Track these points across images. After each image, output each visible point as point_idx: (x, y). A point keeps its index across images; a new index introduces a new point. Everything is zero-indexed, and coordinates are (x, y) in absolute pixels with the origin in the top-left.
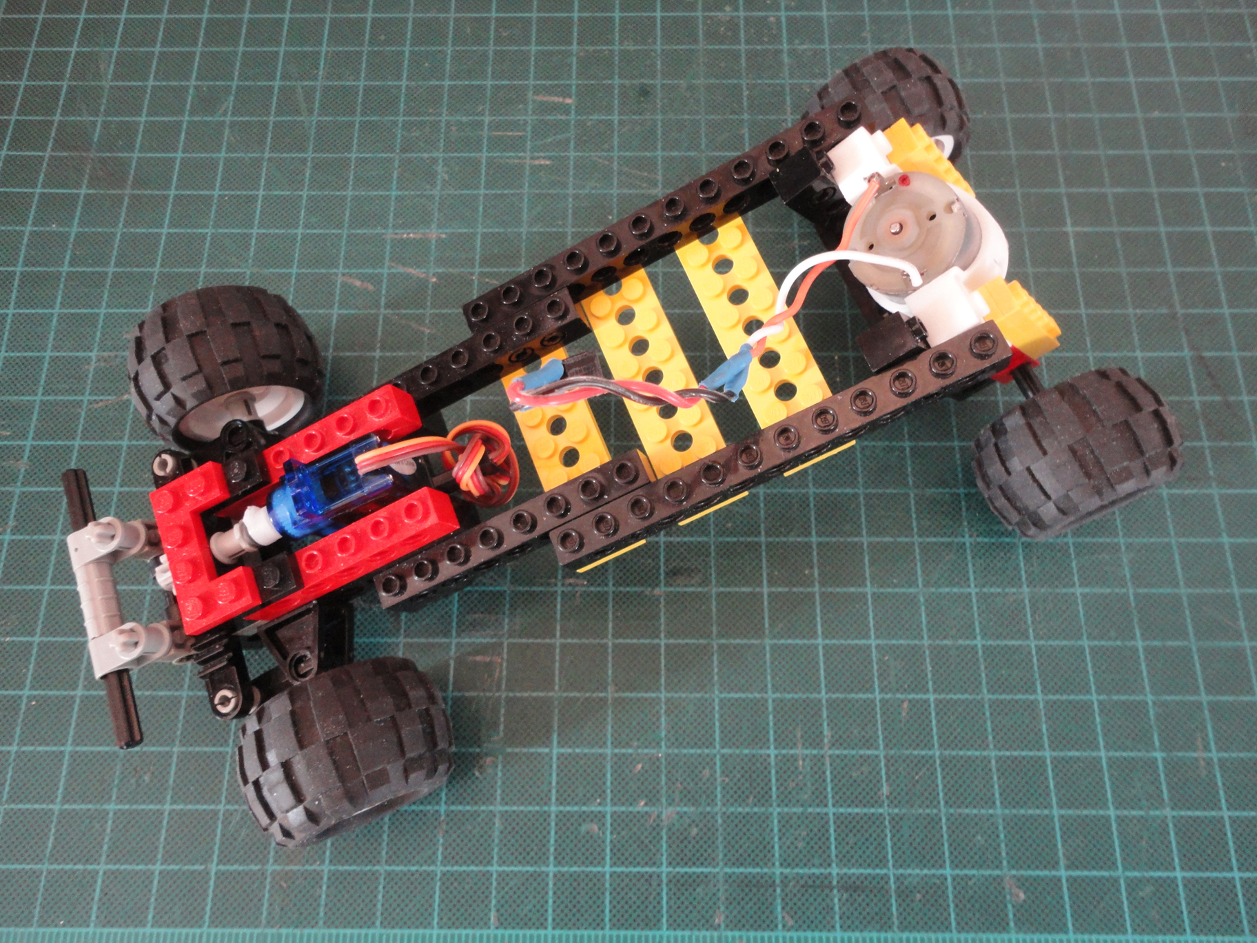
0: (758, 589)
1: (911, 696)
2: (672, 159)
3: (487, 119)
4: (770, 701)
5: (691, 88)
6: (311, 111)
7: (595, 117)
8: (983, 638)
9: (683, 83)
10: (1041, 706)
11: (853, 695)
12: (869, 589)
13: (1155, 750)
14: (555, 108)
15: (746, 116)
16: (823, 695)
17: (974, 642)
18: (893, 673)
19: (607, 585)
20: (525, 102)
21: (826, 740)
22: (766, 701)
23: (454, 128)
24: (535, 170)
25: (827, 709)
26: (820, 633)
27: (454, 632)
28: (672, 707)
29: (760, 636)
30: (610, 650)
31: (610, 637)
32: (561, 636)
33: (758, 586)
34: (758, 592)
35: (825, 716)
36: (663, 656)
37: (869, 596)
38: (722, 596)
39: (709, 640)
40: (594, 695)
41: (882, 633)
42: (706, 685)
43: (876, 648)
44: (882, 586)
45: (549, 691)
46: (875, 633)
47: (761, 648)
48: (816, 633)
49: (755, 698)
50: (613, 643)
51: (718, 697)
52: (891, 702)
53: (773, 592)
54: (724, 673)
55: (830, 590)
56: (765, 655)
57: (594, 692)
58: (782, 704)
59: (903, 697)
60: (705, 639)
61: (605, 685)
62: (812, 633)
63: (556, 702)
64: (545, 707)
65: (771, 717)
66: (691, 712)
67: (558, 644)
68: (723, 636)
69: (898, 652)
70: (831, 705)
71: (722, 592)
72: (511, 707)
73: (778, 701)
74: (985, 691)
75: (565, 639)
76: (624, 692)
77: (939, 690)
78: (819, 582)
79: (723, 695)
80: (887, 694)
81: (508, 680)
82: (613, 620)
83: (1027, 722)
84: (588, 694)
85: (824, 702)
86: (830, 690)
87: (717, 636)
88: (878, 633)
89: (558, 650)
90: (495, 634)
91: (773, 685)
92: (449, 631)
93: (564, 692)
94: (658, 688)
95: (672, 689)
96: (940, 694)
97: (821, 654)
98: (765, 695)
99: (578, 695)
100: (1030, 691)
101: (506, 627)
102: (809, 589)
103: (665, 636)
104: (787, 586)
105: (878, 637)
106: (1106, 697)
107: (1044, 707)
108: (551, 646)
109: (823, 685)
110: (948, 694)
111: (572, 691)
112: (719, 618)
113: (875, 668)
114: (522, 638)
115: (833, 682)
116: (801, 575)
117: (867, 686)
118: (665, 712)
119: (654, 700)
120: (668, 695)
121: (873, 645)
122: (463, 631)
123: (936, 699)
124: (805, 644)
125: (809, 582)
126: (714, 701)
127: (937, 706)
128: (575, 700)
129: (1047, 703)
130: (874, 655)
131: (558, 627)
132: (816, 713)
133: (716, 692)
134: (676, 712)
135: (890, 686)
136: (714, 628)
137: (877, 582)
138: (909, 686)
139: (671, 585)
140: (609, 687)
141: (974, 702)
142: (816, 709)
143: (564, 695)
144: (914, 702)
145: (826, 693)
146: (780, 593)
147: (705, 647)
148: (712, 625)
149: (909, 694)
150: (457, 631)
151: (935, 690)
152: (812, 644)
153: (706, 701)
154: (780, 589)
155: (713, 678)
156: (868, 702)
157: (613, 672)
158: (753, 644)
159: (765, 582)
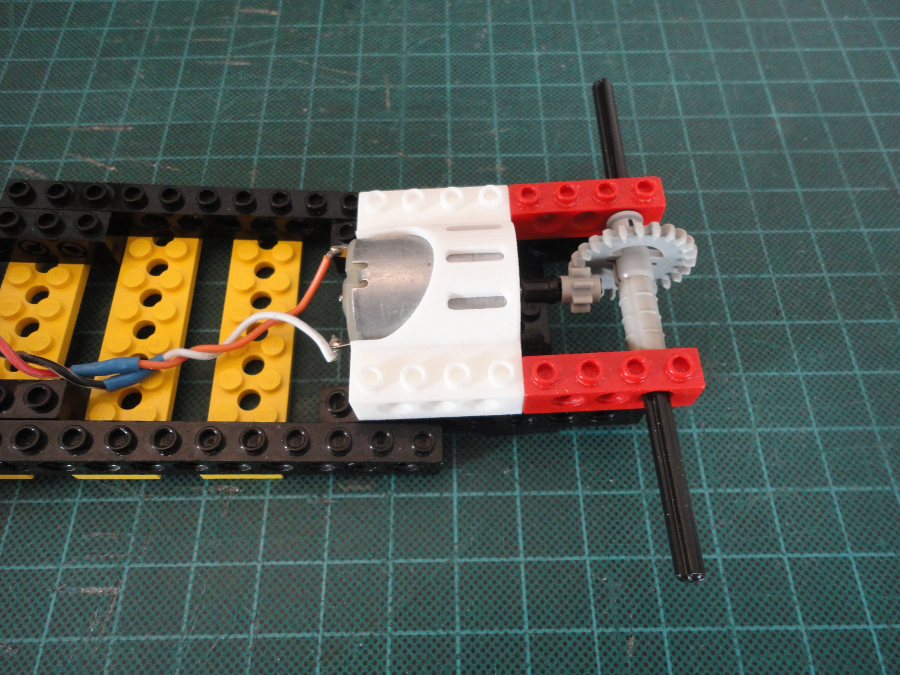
0: (446, 495)
1: (636, 630)
2: (372, 60)
3: (192, 28)
4: (458, 639)
6: (18, 24)
7: (298, 26)
8: (723, 551)
10: (805, 639)
11: (564, 630)
12: (580, 492)
14: (260, 18)
15: (447, 24)
16: (526, 631)
17: (713, 556)
18: (613, 601)
19: (263, 493)
20: (231, 14)
22: (453, 640)
23: (157, 37)
24: (233, 70)
25: (531, 650)
26: (521, 548)
27: (64, 556)
28: (331, 653)
29: (447, 554)
30: (258, 575)
31: (260, 558)
32: (199, 558)
33: (446, 490)
34: (447, 498)
35: (528, 660)
36: (324, 583)
37: (581, 500)
38: (402, 503)
39: (383, 560)
40: (232, 637)
41: (598, 547)
42: (376, 620)
43: (591, 566)
44: (596, 488)
45: (174, 633)
46: (589, 547)
47: (448, 568)
48: (516, 548)
49: (439, 636)
50: (263, 566)
51: (391, 635)
52: (613, 638)
53: (464, 498)
54: (401, 603)
55: (534, 493)
56: (453, 578)
57: (231, 633)
58: (473, 645)
59: (627, 631)
60: (379, 558)
61: (247, 622)
62: (511, 548)
63: (180, 649)
64: (165, 656)
65: (458, 662)
66: (355, 657)
67: (192, 569)
68: (401, 554)
69: (619, 571)
70: (536, 644)
71: (403, 499)
72: (121, 656)
73: (468, 640)
74: (732, 620)
75: (203, 562)
76: (270, 632)
77: (674, 620)
78: (521, 484)
79: (397, 634)
80: (607, 627)
81: (122, 619)
82: (266, 537)
83: (789, 663)
84: (223, 637)
85: (527, 639)
86: (534, 623)
87: (393, 555)
88: (593, 547)
89: (192, 577)
90: (116, 558)
91: (462, 618)
92: (58, 555)
93: (193, 634)
94: (314, 626)
95: (333, 626)
96: (675, 626)
97: (523, 575)
98: (451, 632)
99: (210, 637)
100: (789, 619)
101: (131, 548)
102: (508, 493)
103: (329, 555)
104: (482, 490)
105: (593, 552)
106: (886, 626)
107: (810, 641)
108: (183, 572)
109: (525, 618)
110: (684, 626)
111: (202, 633)
112: (397, 531)
113: (591, 593)
114: (148, 562)
115: (539, 612)
116: (498, 476)
117: (582, 617)
118: (322, 658)
119: (308, 642)
120: (328, 635)
121: (588, 563)
122: (76, 554)
123: (670, 632)
124: (503, 562)
125: (508, 484)
126: (385, 641)
127: (672, 643)
128: (205, 644)
129: (812, 635)
130: (589, 575)
131: (196, 547)
132: (517, 655)
133: (389, 629)
134: (336, 657)
135: (610, 617)
136: (391, 545)
137: (590, 483)
138: (634, 616)
139: (341, 491)
140: (252, 626)
141: (720, 636)
142: (517, 650)
143: (192, 638)
144: (642, 638)
145: (530, 628)
146: (473, 498)
147: (378, 569)
148: (388, 541)
149: (636, 626)
150: (67, 555)
151: (668, 621)
152: (512, 563)
153: (375, 641)
154: (473, 494)
155: (386, 609)
156: (584, 639)
157: (258, 605)
158: (438, 563)
159: (455, 485)
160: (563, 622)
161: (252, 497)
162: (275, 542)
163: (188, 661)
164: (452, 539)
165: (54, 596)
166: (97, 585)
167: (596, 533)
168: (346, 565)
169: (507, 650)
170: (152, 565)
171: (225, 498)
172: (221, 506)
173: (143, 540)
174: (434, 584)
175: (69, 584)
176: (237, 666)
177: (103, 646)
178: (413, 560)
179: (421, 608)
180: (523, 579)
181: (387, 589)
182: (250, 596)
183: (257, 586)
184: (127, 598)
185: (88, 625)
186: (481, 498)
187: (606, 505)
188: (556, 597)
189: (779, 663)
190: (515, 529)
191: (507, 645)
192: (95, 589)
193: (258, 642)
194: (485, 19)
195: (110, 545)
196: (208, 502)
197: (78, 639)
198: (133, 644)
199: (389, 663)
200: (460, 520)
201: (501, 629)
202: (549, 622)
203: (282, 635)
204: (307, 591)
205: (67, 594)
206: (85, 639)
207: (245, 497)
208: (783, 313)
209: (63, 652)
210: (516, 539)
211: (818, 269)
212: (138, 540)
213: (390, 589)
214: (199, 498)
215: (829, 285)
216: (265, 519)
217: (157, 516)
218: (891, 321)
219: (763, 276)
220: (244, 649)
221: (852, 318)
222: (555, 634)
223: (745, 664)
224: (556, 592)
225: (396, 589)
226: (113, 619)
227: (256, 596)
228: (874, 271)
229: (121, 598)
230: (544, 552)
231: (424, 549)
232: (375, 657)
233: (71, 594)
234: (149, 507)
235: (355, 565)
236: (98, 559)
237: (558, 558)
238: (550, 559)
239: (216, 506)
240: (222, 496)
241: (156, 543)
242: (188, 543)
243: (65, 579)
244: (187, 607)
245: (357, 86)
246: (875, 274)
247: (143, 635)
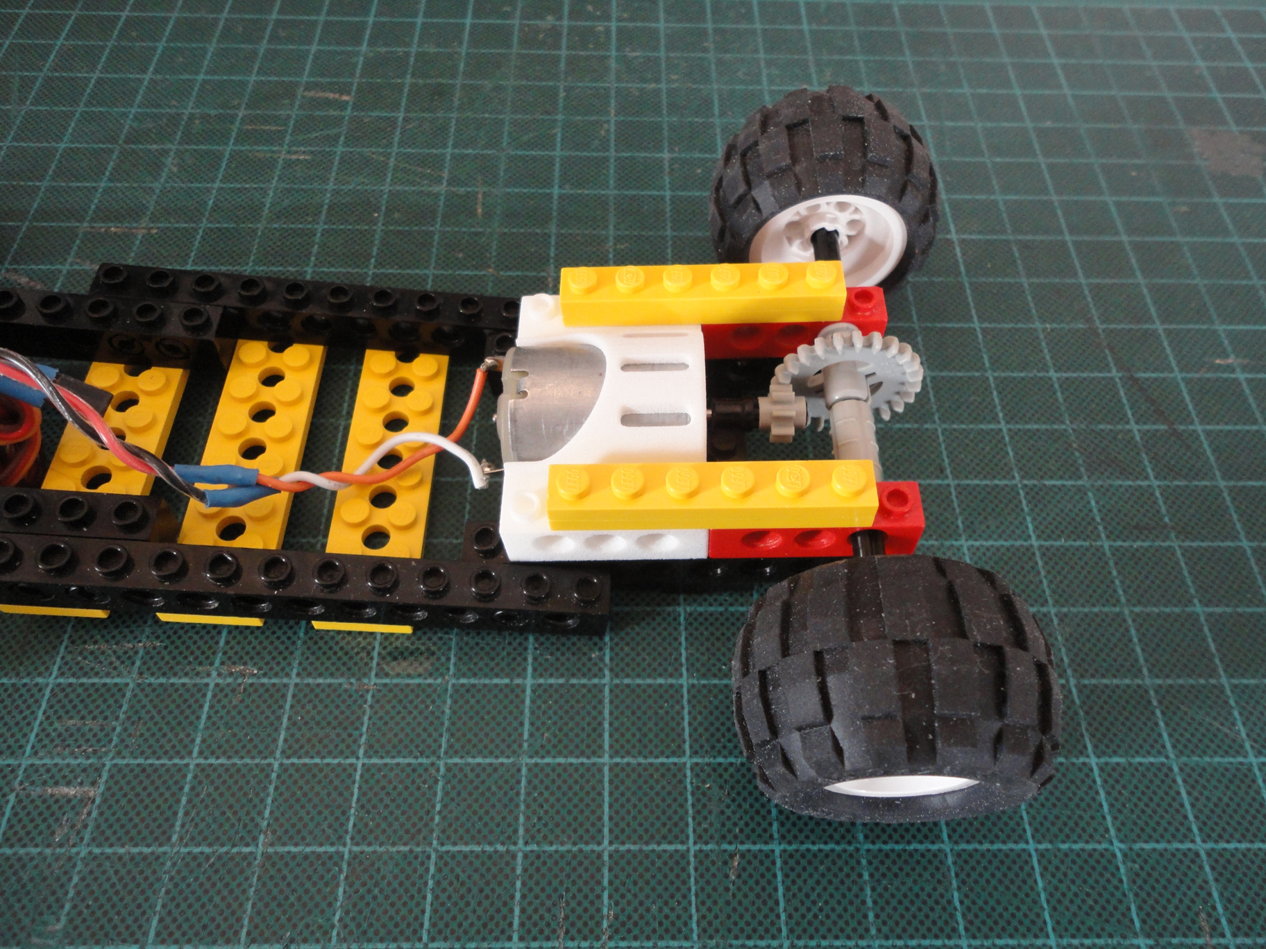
0: (518, 681)
1: (743, 848)
2: (463, 157)
3: (242, 113)
4: (520, 855)
5: (498, 89)
6: (22, 101)
7: (374, 114)
9: (488, 84)
10: (950, 860)
11: (653, 846)
12: (685, 681)
13: (1136, 935)
14: (329, 103)
15: (560, 117)
16: (606, 847)
18: (716, 812)
19: (288, 675)
20: (293, 96)
21: (605, 924)
22: (514, 857)
23: (197, 122)
24: (289, 164)
25: (610, 870)
26: (606, 747)
27: (28, 749)
28: (359, 870)
29: (514, 752)
30: (274, 775)
31: (278, 754)
32: (201, 753)
33: (519, 675)
34: (518, 686)
35: (605, 882)
36: (357, 785)
37: (685, 690)
38: (462, 690)
39: (433, 759)
40: (235, 850)
41: (702, 747)
42: (419, 831)
43: (692, 769)
44: (704, 676)
45: (161, 845)
46: (691, 747)
47: (514, 771)
48: (601, 747)
49: (496, 852)
50: (281, 765)
51: (436, 851)
52: (713, 857)
53: (540, 685)
54: (451, 812)
55: (627, 681)
56: (519, 782)
57: (234, 846)
58: (538, 863)
59: (731, 848)
60: (427, 757)
61: (255, 833)
62: (594, 747)
63: (169, 864)
64: (148, 872)
65: (518, 884)
66: (390, 877)
67: (192, 767)
68: (456, 752)
69: (726, 776)
70: (616, 863)
71: (463, 685)
72: (91, 872)
73: (532, 857)
74: (861, 837)
75: (206, 758)
76: (284, 844)
77: (789, 837)
78: (611, 670)
79: (444, 849)
80: (706, 843)
81: (98, 827)
82: (288, 728)
83: (928, 889)
84: (224, 849)
85: (606, 858)
86: (617, 838)
87: (446, 753)
88: (696, 747)
89: (190, 777)
90: (95, 752)
91: (527, 831)
92: (21, 747)
93: (186, 845)
94: (340, 838)
95: (364, 838)
96: (790, 843)
97: (606, 779)
98: (512, 848)
99: (207, 850)
100: (931, 836)
101: (115, 740)
102: (596, 681)
103: (366, 752)
104: (562, 676)
105: (696, 753)
106: (1050, 846)
107: (955, 863)
108: (179, 770)
109: (606, 830)
110: (802, 843)
111: (198, 845)
112: (453, 724)
113: (690, 802)
114: (136, 758)
115: (623, 825)
116: (584, 659)
117: (676, 831)
118: (347, 878)
119: (331, 858)
120: (356, 849)
121: (688, 765)
122: (44, 747)
123: (785, 851)
124: (582, 764)
125: (595, 669)
126: (429, 857)
127: (785, 863)
128: (201, 859)
129: (959, 855)
130: (688, 780)
131: (198, 741)
132: (592, 877)
133: (435, 842)
134: (365, 877)
135: (711, 831)
136: (444, 740)
137: (698, 670)
138: (741, 831)
139: (387, 675)
140: (262, 837)
141: (845, 856)
142: (592, 869)
143: (184, 850)
144: (749, 857)
145: (611, 843)
146: (551, 685)
147: (426, 770)
148: (441, 736)
149: (742, 843)
150: (33, 747)
151: (783, 837)
152: (594, 764)
153: (416, 858)
154: (552, 681)
155: (432, 819)
156: (677, 857)
157: (272, 812)
158: (502, 764)
159: (530, 669)
160: (652, 837)
161: (274, 681)
162: (298, 735)
163: (177, 879)
164: (521, 735)
165: (12, 798)
166: (68, 784)
167: (701, 730)
168: (386, 765)
169: (580, 870)
170: (140, 761)
171: (240, 681)
172: (233, 690)
173: (131, 730)
174: (494, 788)
175: (33, 783)
176: (239, 885)
177: (70, 859)
178: (470, 760)
179: (476, 818)
180: (606, 785)
181: (435, 794)
182: (262, 801)
183: (271, 789)
184: (105, 801)
185: (53, 833)
186: (561, 685)
187: (716, 697)
188: (646, 806)
189: (916, 889)
190: (600, 724)
191: (580, 863)
192: (65, 790)
193: (267, 856)
194: (607, 113)
195: (89, 736)
196: (217, 685)
197: (39, 850)
198: (108, 858)
199: (431, 883)
200: (532, 713)
201: (575, 844)
202: (635, 837)
203: (299, 849)
204: (334, 795)
205: (28, 796)
206: (48, 851)
207: (265, 680)
208: (948, 471)
209: (17, 866)
210: (601, 735)
211: (995, 419)
212: (125, 730)
213: (440, 794)
214: (206, 680)
215: (1007, 439)
216: (287, 707)
217: (151, 701)
218: (1080, 483)
219: (926, 426)
220: (249, 864)
221: (1033, 477)
222: (641, 851)
223: (873, 889)
224: (646, 800)
225: (447, 794)
226: (86, 826)
227: (269, 801)
228: (1062, 422)
229: (98, 801)
230: (635, 752)
231: (486, 747)
232: (415, 877)
233: (34, 795)
234: (143, 690)
235: (398, 764)
236: (72, 753)
237: (651, 760)
238: (641, 760)
239: (227, 690)
240: (236, 679)
241: (147, 735)
242: (188, 735)
243: (28, 777)
244: (181, 814)
245: (442, 188)
246: (1063, 427)
247: (123, 846)
